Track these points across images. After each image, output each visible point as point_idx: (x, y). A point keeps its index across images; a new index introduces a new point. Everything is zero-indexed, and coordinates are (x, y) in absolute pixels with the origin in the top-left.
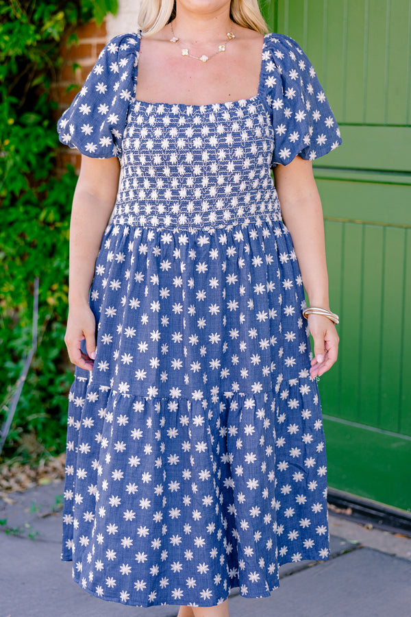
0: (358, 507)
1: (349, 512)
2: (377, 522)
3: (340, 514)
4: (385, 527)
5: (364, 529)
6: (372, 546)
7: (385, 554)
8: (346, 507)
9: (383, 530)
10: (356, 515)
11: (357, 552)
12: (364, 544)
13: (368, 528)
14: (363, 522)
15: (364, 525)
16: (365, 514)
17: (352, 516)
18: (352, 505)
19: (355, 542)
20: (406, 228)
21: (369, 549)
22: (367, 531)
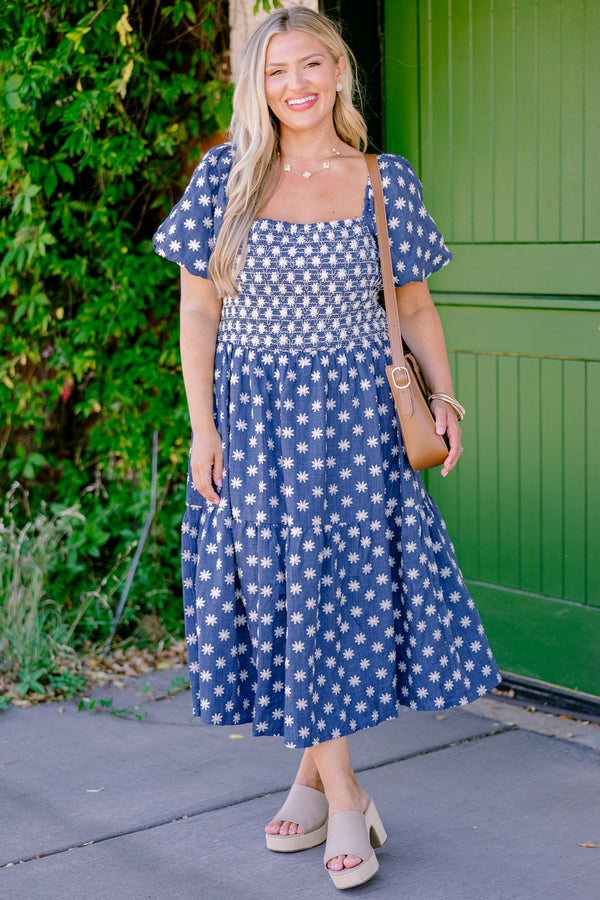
0: (520, 688)
1: (511, 694)
2: (542, 704)
3: (501, 696)
4: (549, 709)
5: (525, 712)
6: (530, 727)
7: (543, 735)
8: (508, 689)
9: (547, 713)
10: (519, 697)
11: (512, 734)
12: (521, 726)
13: (530, 710)
14: (524, 704)
15: (525, 708)
16: (529, 695)
17: (515, 697)
18: (514, 686)
19: (511, 724)
20: (563, 360)
21: (525, 730)
22: (529, 714)
